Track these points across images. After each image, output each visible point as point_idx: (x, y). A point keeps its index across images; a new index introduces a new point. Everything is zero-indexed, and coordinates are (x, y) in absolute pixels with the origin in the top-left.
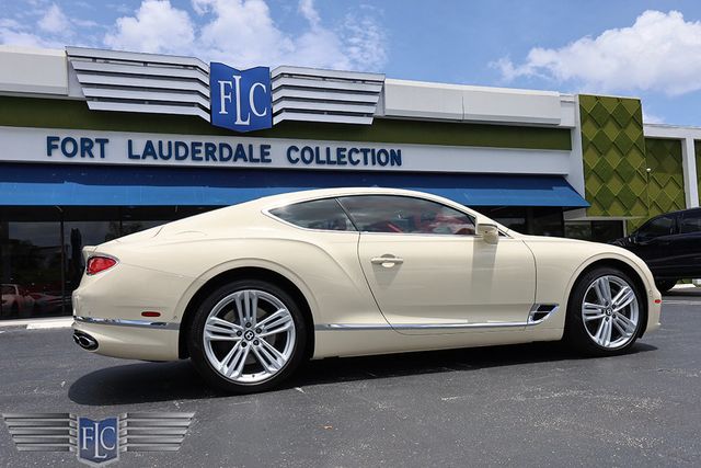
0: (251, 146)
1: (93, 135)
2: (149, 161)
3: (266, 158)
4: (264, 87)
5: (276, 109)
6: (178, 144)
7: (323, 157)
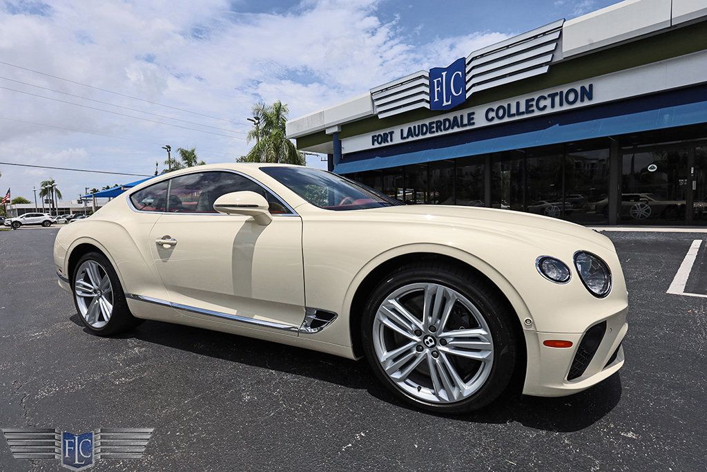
1: (387, 131)
2: (411, 139)
4: (460, 73)
5: (468, 86)
7: (513, 111)
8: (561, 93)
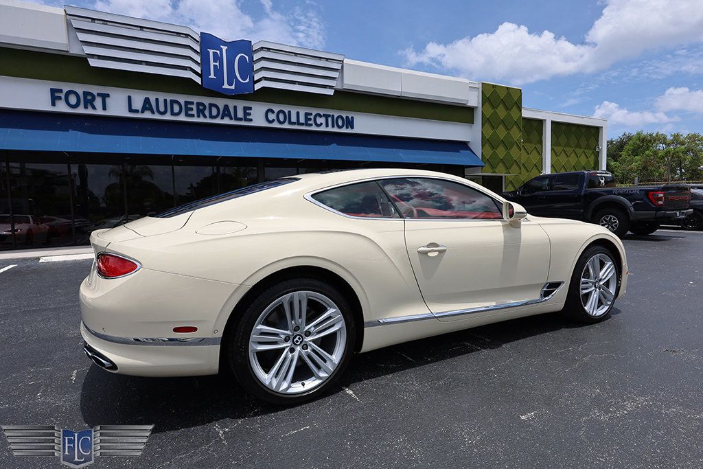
0: (235, 107)
1: (95, 90)
3: (248, 117)
4: (247, 57)
6: (173, 102)
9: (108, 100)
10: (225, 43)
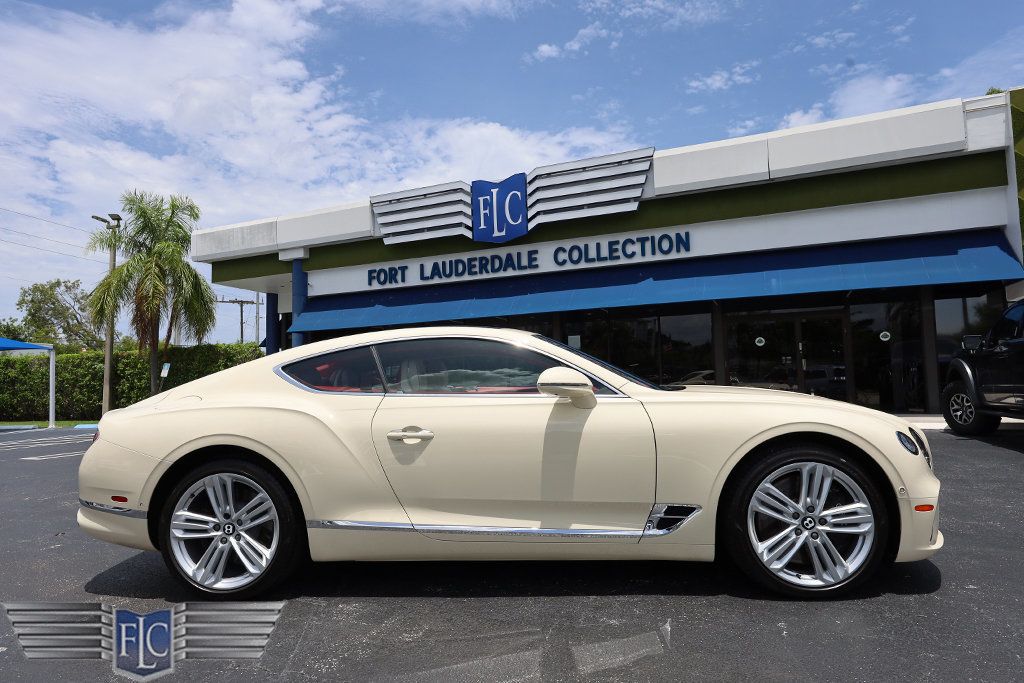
0: (519, 254)
1: (397, 264)
2: (436, 281)
3: (534, 263)
4: (519, 194)
5: (530, 214)
6: (457, 262)
7: (593, 254)
8: (653, 238)
9: (407, 272)
10: (494, 185)
